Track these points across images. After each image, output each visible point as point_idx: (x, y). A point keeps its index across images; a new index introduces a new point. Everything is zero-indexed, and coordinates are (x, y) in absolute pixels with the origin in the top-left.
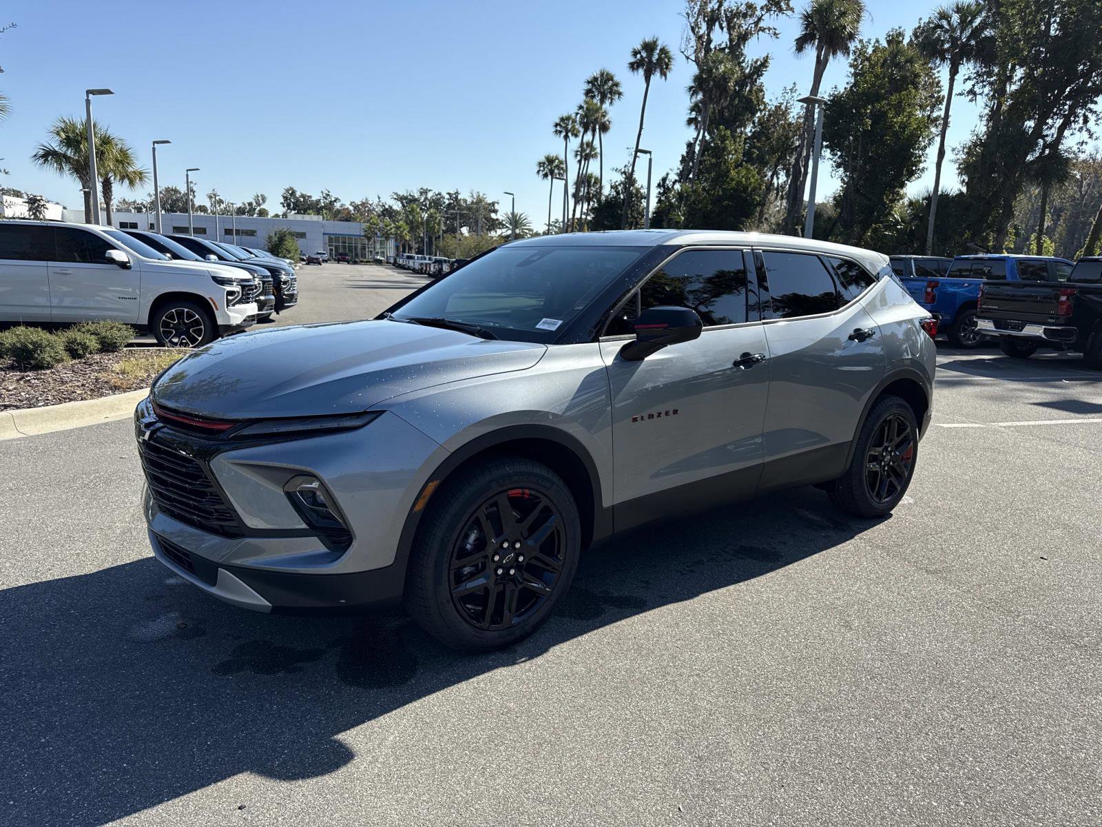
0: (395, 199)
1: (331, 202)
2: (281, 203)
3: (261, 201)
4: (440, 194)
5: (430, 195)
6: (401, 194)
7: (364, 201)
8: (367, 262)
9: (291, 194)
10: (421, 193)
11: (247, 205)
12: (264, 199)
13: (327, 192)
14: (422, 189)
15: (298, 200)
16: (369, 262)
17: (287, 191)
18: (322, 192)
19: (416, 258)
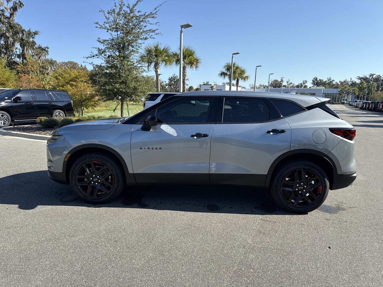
0: (358, 79)
1: (331, 82)
2: (312, 83)
3: (305, 83)
4: (379, 76)
5: (374, 76)
6: (361, 77)
7: (345, 80)
8: (338, 103)
9: (315, 80)
10: (370, 76)
11: (300, 84)
12: (306, 82)
13: (330, 78)
14: (371, 74)
15: (318, 82)
16: (339, 103)
17: (314, 78)
18: (328, 78)
19: (358, 102)
